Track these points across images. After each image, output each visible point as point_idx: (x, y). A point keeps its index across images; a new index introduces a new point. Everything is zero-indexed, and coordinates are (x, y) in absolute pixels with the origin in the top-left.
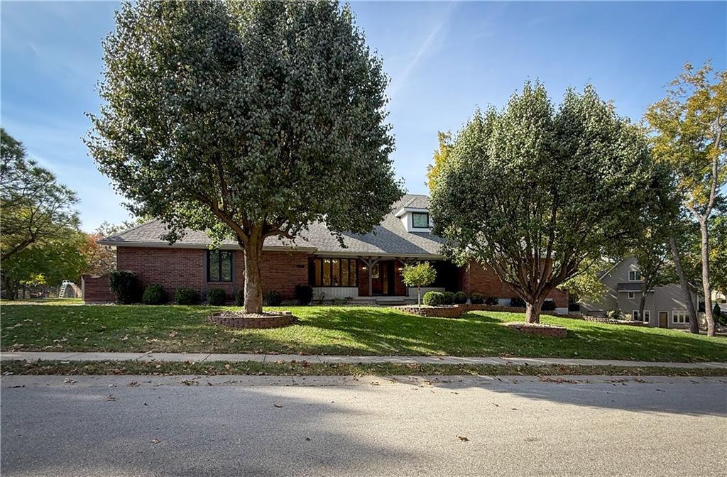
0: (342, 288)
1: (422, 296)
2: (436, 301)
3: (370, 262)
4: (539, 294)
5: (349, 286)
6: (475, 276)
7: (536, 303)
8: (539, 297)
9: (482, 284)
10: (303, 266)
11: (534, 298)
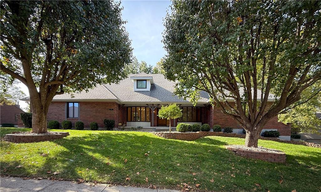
3: (153, 107)
4: (257, 123)
5: (146, 121)
6: (217, 114)
7: (255, 130)
8: (257, 125)
9: (223, 119)
10: (113, 109)
11: (253, 126)
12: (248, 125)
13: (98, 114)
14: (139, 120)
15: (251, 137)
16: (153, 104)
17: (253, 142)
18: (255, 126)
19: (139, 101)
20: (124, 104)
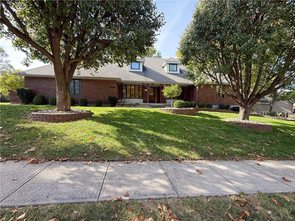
0: (135, 99)
1: (173, 103)
2: (181, 106)
3: (148, 87)
4: (250, 102)
5: (139, 98)
6: (200, 93)
7: (248, 107)
8: (250, 104)
9: (204, 98)
10: (114, 87)
11: (246, 104)
12: (243, 104)
13: (100, 91)
14: (133, 97)
15: (245, 113)
16: (148, 84)
17: (246, 116)
18: (248, 104)
19: (137, 80)
20: (123, 83)
